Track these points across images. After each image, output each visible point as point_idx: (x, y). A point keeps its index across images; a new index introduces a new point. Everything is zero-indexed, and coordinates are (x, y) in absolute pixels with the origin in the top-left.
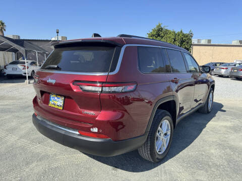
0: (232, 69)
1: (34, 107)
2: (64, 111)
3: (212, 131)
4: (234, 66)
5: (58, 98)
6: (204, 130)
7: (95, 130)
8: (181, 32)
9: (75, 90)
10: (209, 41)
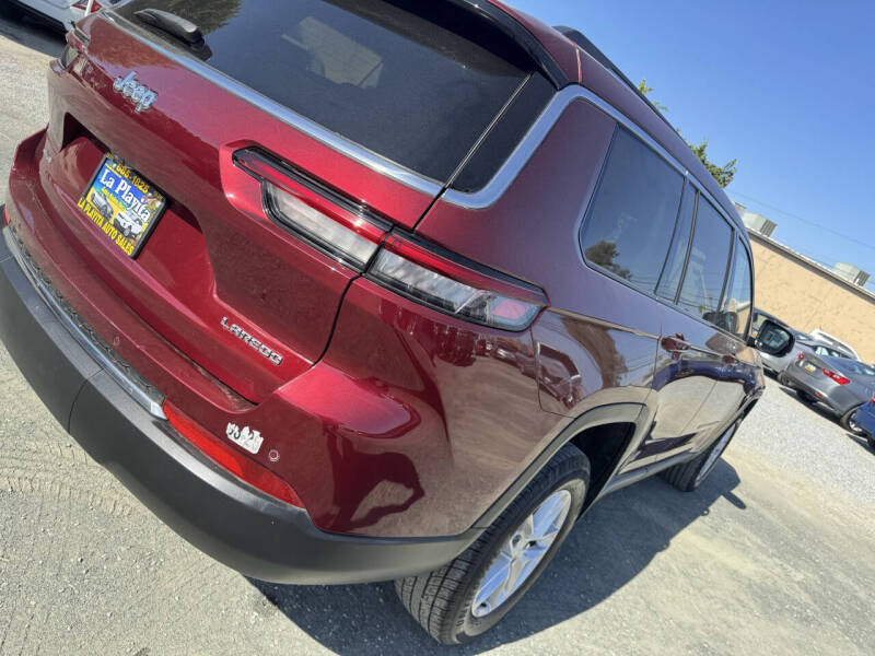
0: (801, 358)
1: (14, 176)
2: (137, 269)
3: (686, 575)
4: (810, 350)
5: (134, 191)
6: (660, 556)
7: (251, 441)
8: (701, 151)
9: (230, 196)
10: (769, 227)
